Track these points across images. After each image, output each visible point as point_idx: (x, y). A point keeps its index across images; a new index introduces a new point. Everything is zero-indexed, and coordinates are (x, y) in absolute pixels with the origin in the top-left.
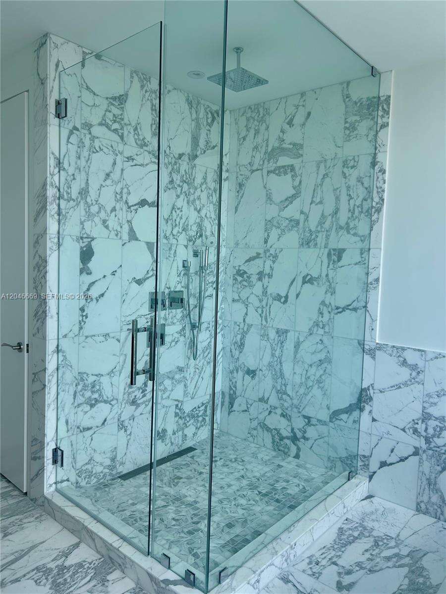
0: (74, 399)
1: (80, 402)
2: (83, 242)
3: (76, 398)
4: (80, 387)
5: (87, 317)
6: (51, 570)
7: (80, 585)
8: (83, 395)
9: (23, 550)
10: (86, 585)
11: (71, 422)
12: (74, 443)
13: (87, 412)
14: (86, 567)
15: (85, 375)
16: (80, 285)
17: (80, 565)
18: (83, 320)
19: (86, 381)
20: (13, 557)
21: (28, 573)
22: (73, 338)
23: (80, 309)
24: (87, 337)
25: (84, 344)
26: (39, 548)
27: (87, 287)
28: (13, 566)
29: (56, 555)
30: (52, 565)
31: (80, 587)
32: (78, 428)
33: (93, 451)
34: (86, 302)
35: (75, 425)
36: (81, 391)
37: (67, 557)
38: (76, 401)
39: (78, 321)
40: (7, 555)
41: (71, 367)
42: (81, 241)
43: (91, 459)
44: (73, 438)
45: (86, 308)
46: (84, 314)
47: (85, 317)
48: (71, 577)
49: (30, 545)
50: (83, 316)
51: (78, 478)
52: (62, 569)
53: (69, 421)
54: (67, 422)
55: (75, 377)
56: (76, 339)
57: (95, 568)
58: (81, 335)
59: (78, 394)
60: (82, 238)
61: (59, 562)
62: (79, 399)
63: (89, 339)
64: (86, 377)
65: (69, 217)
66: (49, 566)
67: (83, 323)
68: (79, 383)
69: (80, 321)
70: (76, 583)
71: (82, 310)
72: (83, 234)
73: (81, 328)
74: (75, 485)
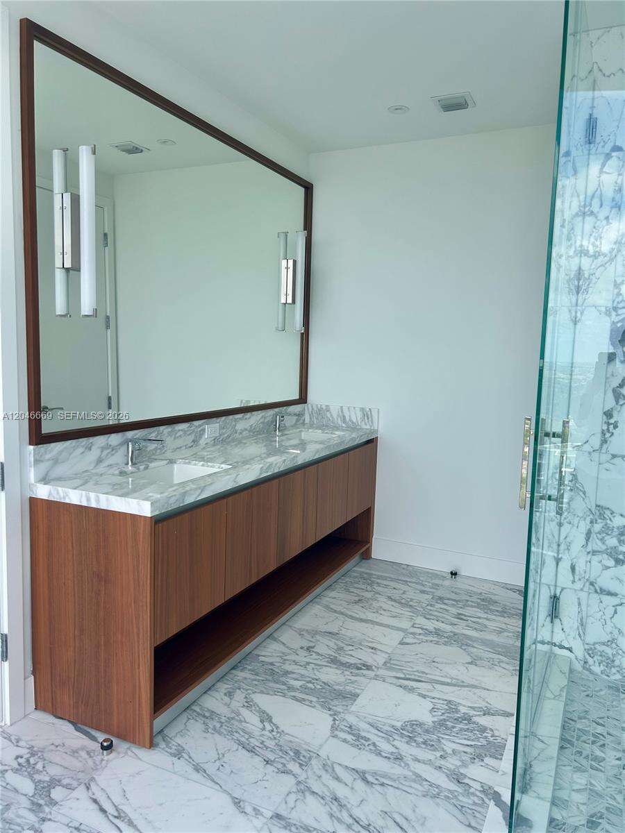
0: (587, 540)
1: (596, 548)
2: (617, 315)
3: (590, 540)
4: (597, 527)
5: (616, 427)
6: (457, 711)
7: (458, 741)
8: (602, 540)
9: (463, 682)
10: (459, 745)
11: (580, 571)
12: (584, 603)
13: (610, 568)
14: (485, 734)
15: (608, 513)
16: (607, 378)
17: (483, 729)
18: (608, 430)
19: (609, 522)
20: (449, 681)
21: (439, 699)
22: (590, 453)
23: (604, 413)
24: (614, 456)
25: (607, 465)
26: (476, 691)
27: (620, 382)
28: (437, 686)
29: (480, 706)
30: (463, 710)
31: (454, 742)
32: (592, 584)
33: (616, 631)
34: (617, 404)
35: (587, 577)
36: (599, 533)
37: (484, 715)
38: (589, 544)
39: (600, 431)
40: (448, 675)
41: (584, 493)
42: (614, 314)
43: (613, 640)
44: (583, 595)
45: (615, 414)
46: (612, 421)
47: (612, 426)
48: (461, 730)
49: (476, 683)
50: (609, 424)
51: (587, 657)
52: (468, 719)
53: (577, 568)
54: (573, 569)
55: (590, 510)
56: (596, 455)
57: (489, 743)
58: (604, 451)
59: (593, 536)
60: (615, 309)
61: (472, 712)
62: (595, 544)
63: (617, 461)
64: (610, 516)
65: (594, 280)
66: (461, 708)
67: (608, 435)
68: (596, 520)
69: (603, 430)
70: (457, 737)
71: (608, 414)
72: (618, 302)
73: (604, 441)
74: (582, 663)
